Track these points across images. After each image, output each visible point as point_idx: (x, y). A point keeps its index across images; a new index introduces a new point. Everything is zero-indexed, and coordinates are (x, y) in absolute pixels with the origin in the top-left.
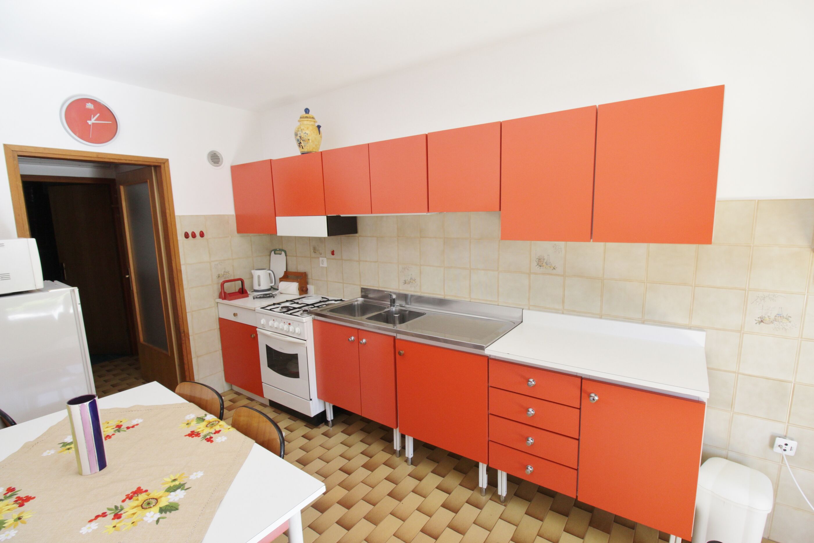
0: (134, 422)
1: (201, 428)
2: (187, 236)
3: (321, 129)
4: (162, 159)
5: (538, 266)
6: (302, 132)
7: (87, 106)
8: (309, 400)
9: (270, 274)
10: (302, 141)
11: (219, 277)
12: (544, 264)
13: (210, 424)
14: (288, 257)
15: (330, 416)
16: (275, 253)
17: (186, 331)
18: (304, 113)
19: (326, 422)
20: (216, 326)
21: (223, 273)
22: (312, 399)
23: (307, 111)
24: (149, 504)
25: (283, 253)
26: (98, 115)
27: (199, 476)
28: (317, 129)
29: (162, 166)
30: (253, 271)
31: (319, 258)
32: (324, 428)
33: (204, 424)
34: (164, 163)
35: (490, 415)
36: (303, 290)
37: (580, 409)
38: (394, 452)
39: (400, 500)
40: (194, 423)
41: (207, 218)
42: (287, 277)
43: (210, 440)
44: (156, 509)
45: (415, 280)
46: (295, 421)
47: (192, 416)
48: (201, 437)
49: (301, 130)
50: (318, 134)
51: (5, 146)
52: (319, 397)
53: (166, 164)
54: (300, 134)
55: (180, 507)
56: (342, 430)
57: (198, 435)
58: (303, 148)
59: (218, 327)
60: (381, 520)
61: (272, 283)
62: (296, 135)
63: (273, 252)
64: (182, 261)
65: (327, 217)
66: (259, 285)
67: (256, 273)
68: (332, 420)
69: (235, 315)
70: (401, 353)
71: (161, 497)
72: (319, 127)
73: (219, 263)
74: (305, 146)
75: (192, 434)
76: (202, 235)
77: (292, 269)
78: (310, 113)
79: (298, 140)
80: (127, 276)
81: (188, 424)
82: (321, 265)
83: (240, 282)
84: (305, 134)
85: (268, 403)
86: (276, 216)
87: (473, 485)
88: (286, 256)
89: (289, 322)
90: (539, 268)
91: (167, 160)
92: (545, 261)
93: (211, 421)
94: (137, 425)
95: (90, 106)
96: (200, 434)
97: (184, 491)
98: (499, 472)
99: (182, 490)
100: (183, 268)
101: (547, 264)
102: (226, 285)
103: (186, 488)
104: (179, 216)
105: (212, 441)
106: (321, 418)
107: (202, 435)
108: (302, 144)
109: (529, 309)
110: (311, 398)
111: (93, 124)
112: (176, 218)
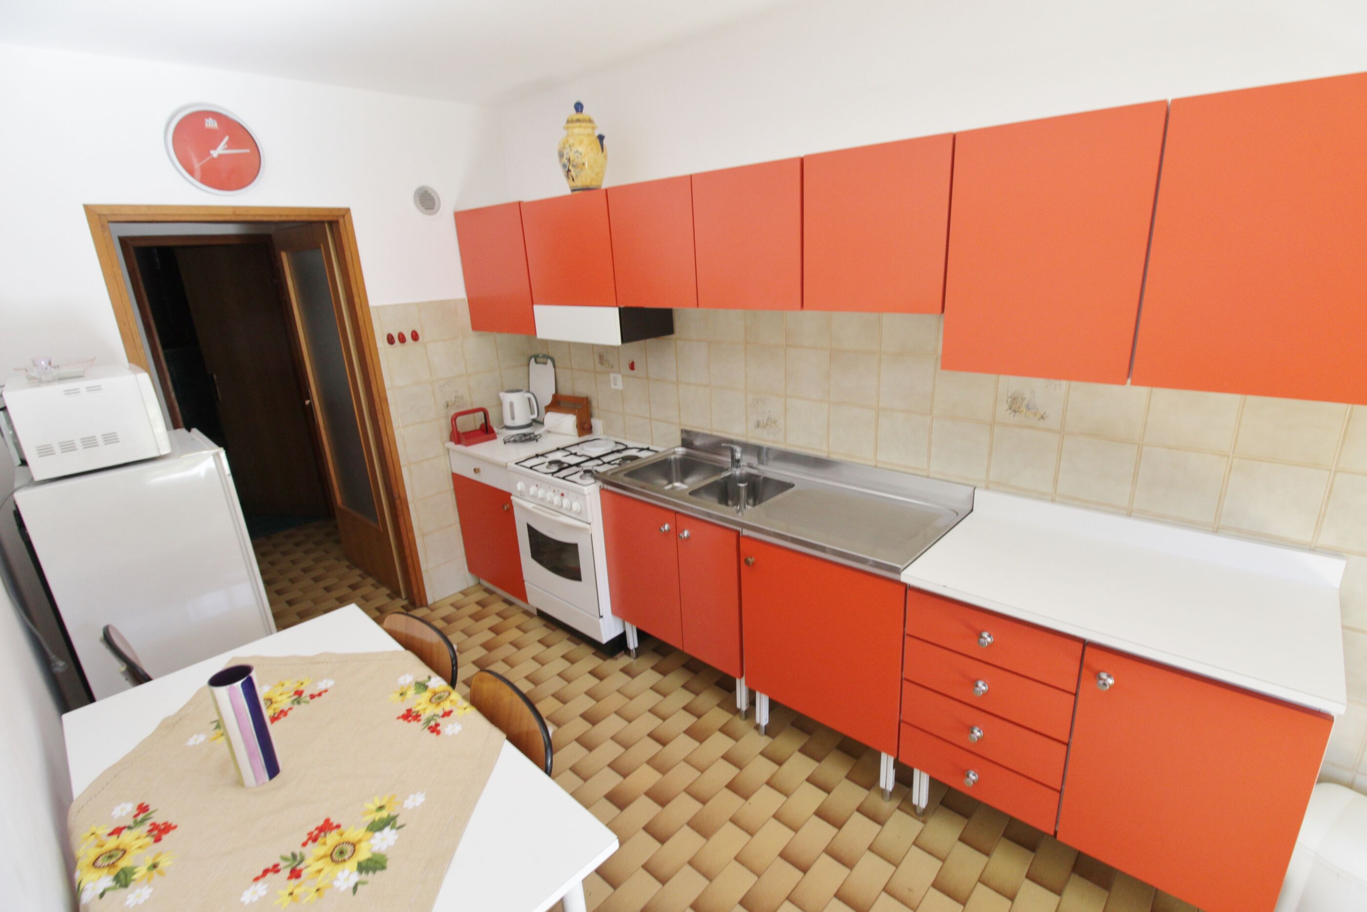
0: (322, 686)
1: (421, 703)
2: (390, 340)
3: (605, 141)
4: (339, 209)
5: (1009, 411)
6: (571, 150)
7: (206, 124)
8: (598, 616)
9: (529, 399)
10: (571, 168)
11: (448, 406)
12: (1023, 408)
13: (435, 697)
14: (557, 370)
15: (633, 642)
16: (536, 362)
17: (402, 495)
18: (574, 111)
19: (627, 651)
20: (449, 486)
21: (453, 399)
22: (604, 616)
23: (579, 107)
24: (342, 853)
25: (549, 362)
26: (227, 138)
27: (418, 804)
28: (598, 142)
29: (341, 221)
30: (502, 395)
31: (609, 373)
32: (623, 661)
33: (427, 695)
34: (344, 216)
35: (905, 683)
36: (585, 428)
37: (1076, 695)
38: (737, 711)
39: (746, 797)
40: (411, 693)
41: (421, 307)
42: (558, 404)
43: (435, 729)
44: (352, 865)
45: (775, 422)
46: (578, 644)
47: (408, 679)
48: (422, 722)
49: (570, 146)
50: (600, 150)
51: (88, 208)
52: (615, 612)
53: (346, 217)
54: (568, 154)
55: (388, 864)
56: (652, 665)
57: (417, 717)
58: (573, 180)
59: (452, 487)
60: (715, 830)
61: (532, 413)
62: (561, 155)
63: (533, 360)
64: (387, 384)
65: (620, 309)
66: (513, 418)
67: (508, 398)
68: (636, 649)
69: (476, 471)
70: (749, 562)
71: (360, 841)
72: (601, 138)
73: (447, 383)
74: (577, 176)
75: (410, 716)
76: (415, 336)
77: (565, 390)
78: (584, 110)
79: (564, 166)
80: (307, 402)
81: (402, 694)
82: (613, 386)
83: (481, 414)
84: (577, 155)
85: (535, 612)
86: (533, 304)
87: (871, 782)
88: (554, 366)
89: (561, 491)
90: (1012, 414)
91: (348, 211)
92: (1026, 402)
93: (438, 690)
94: (326, 691)
95: (211, 123)
96: (420, 716)
97: (394, 831)
98: (916, 772)
99: (392, 828)
100: (390, 395)
101: (1028, 407)
102: (459, 419)
103: (398, 825)
104: (376, 307)
105: (438, 733)
106: (618, 645)
107: (424, 718)
108: (573, 173)
109: (987, 488)
110: (601, 615)
111: (220, 156)
112: (371, 310)
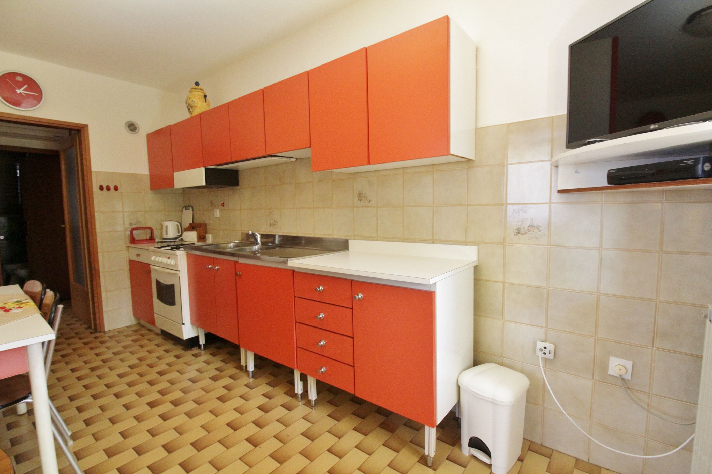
2: (101, 188)
3: (207, 98)
4: (82, 125)
5: (359, 200)
6: (190, 100)
7: (16, 79)
9: (178, 225)
10: (190, 108)
11: (130, 224)
12: (363, 198)
14: (195, 212)
15: (202, 341)
16: (186, 209)
17: (96, 268)
18: (194, 85)
19: (199, 346)
20: (126, 267)
21: (135, 222)
22: (185, 324)
23: (197, 84)
25: (191, 208)
26: (26, 86)
28: (204, 98)
29: (82, 131)
30: (163, 223)
31: (213, 210)
32: (195, 351)
34: (84, 128)
35: (297, 324)
36: (202, 238)
37: (352, 309)
38: (242, 368)
39: (224, 402)
40: (10, 303)
41: (121, 175)
42: (192, 227)
45: (277, 222)
46: (175, 345)
49: (190, 98)
50: (205, 102)
52: (192, 323)
53: (85, 129)
54: (188, 101)
56: (211, 352)
58: (191, 114)
59: (128, 268)
61: (179, 233)
62: (186, 103)
63: (184, 208)
64: (96, 209)
66: (167, 234)
67: (166, 224)
68: (204, 344)
69: (138, 255)
72: (205, 96)
73: (132, 213)
74: (193, 111)
76: (116, 188)
77: (197, 220)
78: (200, 85)
79: (187, 107)
80: (63, 226)
82: (215, 216)
83: (149, 231)
84: (192, 102)
85: (159, 332)
86: (173, 172)
88: (193, 210)
89: (169, 256)
90: (359, 202)
91: (87, 126)
92: (363, 195)
93: (24, 302)
95: (19, 79)
96: (5, 308)
98: (309, 377)
100: (97, 215)
101: (365, 198)
102: (134, 232)
104: (96, 172)
105: (8, 312)
106: (194, 342)
108: (191, 110)
109: (354, 239)
110: (183, 323)
111: (20, 93)
112: (93, 173)
